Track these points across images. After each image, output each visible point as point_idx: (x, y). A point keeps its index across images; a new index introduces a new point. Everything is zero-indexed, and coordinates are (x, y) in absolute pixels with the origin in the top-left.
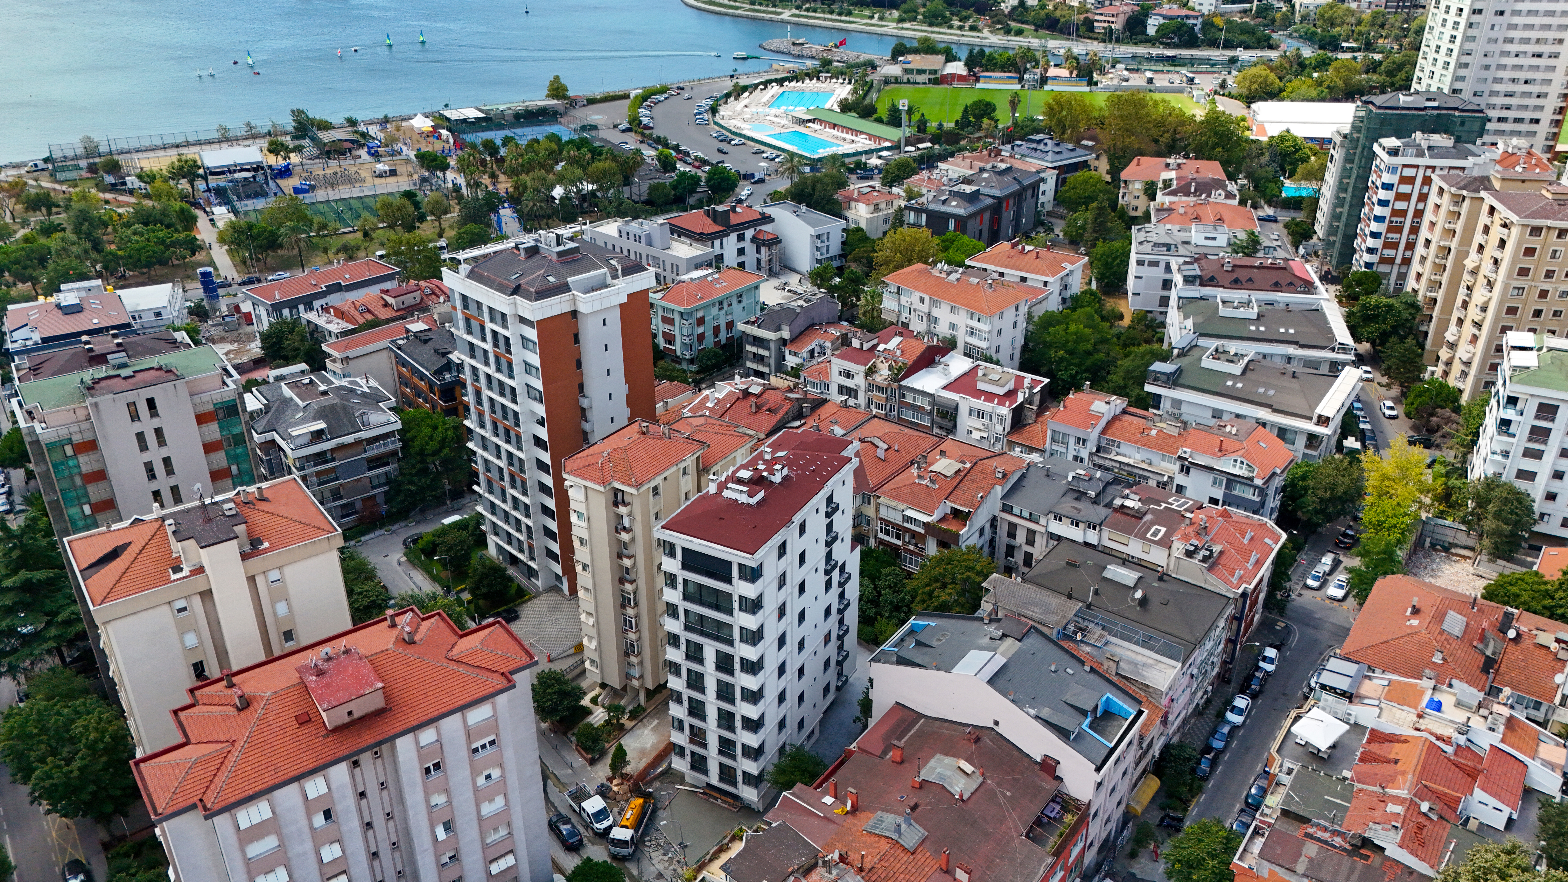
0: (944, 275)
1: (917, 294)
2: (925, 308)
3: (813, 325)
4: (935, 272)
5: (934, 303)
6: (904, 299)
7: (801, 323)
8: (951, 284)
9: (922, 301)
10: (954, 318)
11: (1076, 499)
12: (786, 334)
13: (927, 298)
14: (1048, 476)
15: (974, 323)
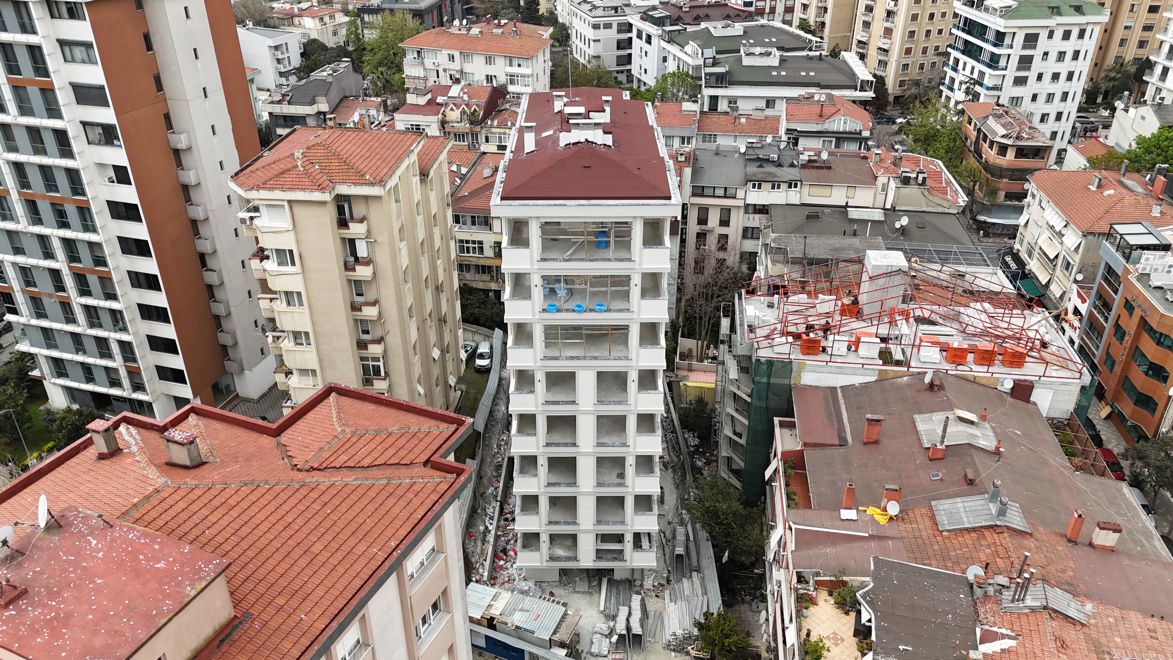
0: (464, 32)
1: (445, 52)
2: (456, 66)
3: (346, 97)
4: (454, 30)
5: (465, 56)
6: (429, 62)
7: (335, 94)
8: (476, 37)
9: (452, 58)
10: (491, 70)
11: (761, 166)
12: (324, 107)
13: (456, 54)
14: (717, 154)
15: (515, 70)
